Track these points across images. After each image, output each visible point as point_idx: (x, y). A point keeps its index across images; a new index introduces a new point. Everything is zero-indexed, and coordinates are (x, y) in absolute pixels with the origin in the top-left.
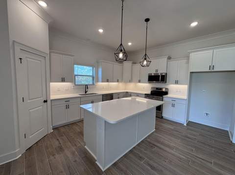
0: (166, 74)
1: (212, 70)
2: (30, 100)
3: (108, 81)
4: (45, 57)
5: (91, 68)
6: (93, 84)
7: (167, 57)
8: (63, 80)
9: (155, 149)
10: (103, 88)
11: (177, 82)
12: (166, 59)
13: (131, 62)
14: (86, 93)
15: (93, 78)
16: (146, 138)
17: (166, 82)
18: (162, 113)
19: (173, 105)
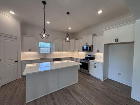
0: (92, 46)
1: (117, 42)
2: (5, 60)
3: (59, 51)
4: (17, 39)
5: (50, 43)
6: (51, 53)
7: (92, 34)
8: (30, 50)
9: (67, 94)
10: (57, 55)
11: (98, 51)
12: (92, 36)
13: (74, 39)
14: (45, 57)
15: (51, 49)
16: (67, 87)
17: (92, 51)
18: (89, 72)
19: (95, 67)
